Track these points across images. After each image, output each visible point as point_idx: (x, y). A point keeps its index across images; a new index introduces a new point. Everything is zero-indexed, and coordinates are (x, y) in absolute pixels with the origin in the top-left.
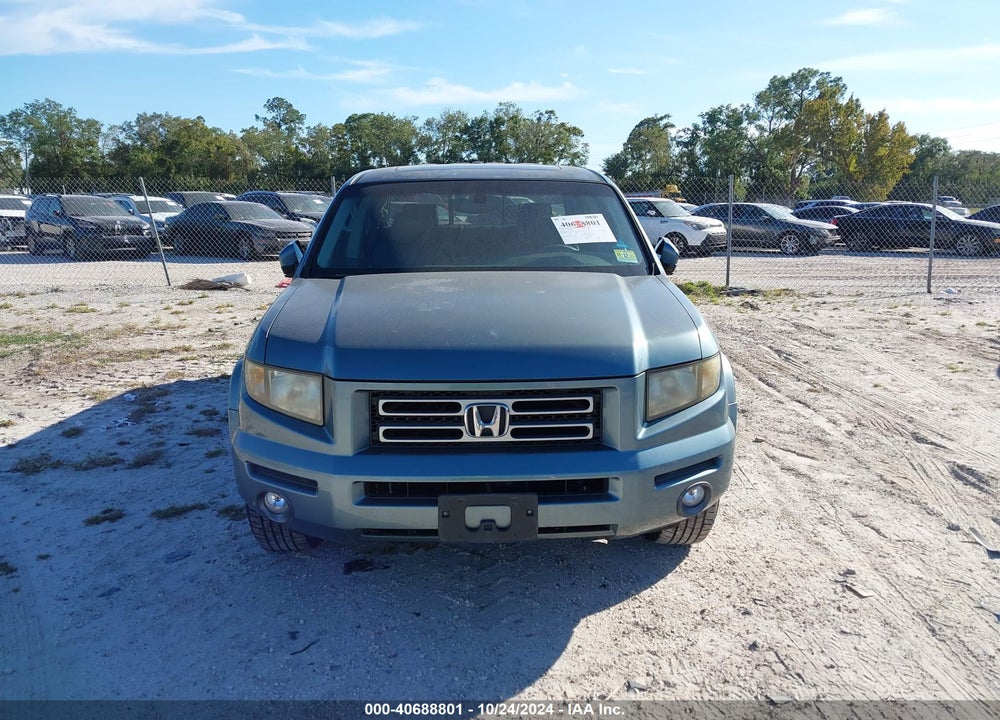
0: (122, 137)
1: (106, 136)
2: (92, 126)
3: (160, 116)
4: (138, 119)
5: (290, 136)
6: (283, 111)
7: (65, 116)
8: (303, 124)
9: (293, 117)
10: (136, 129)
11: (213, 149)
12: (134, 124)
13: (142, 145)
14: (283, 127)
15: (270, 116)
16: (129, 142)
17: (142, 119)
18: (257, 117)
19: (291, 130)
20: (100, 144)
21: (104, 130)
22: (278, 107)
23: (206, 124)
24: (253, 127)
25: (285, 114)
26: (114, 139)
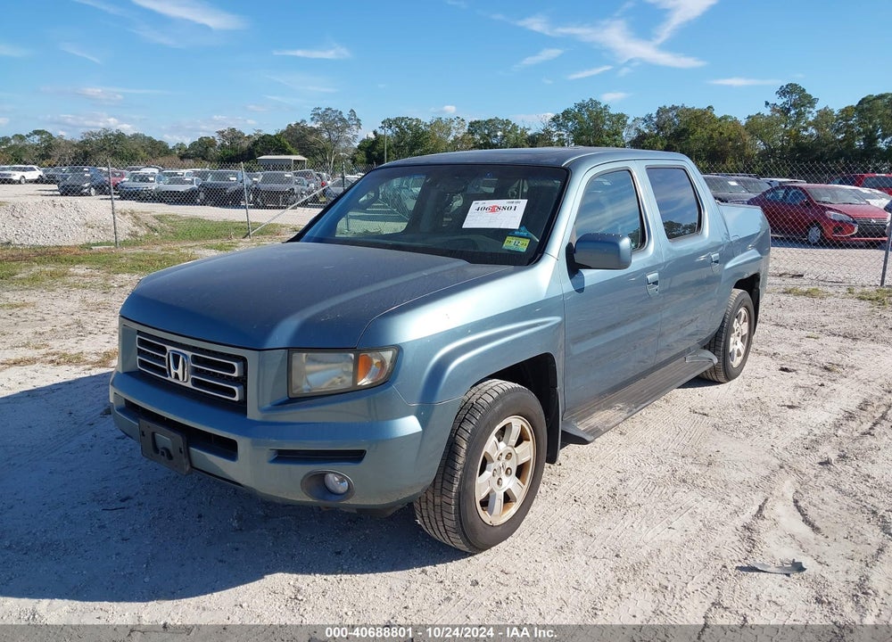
0: (642, 127)
1: (630, 127)
2: (621, 118)
3: (677, 108)
4: (658, 111)
5: (798, 120)
6: (795, 97)
7: (601, 112)
8: (813, 108)
9: (805, 100)
10: (656, 120)
11: (716, 135)
12: (654, 115)
13: (658, 133)
14: (793, 112)
15: (780, 102)
16: (647, 131)
17: (661, 111)
18: (767, 104)
19: (800, 115)
20: (624, 134)
21: (629, 122)
22: (790, 93)
23: (714, 113)
24: (759, 114)
25: (797, 97)
26: (636, 129)
